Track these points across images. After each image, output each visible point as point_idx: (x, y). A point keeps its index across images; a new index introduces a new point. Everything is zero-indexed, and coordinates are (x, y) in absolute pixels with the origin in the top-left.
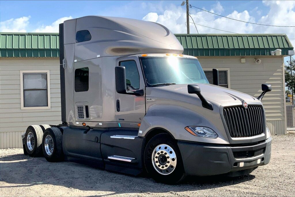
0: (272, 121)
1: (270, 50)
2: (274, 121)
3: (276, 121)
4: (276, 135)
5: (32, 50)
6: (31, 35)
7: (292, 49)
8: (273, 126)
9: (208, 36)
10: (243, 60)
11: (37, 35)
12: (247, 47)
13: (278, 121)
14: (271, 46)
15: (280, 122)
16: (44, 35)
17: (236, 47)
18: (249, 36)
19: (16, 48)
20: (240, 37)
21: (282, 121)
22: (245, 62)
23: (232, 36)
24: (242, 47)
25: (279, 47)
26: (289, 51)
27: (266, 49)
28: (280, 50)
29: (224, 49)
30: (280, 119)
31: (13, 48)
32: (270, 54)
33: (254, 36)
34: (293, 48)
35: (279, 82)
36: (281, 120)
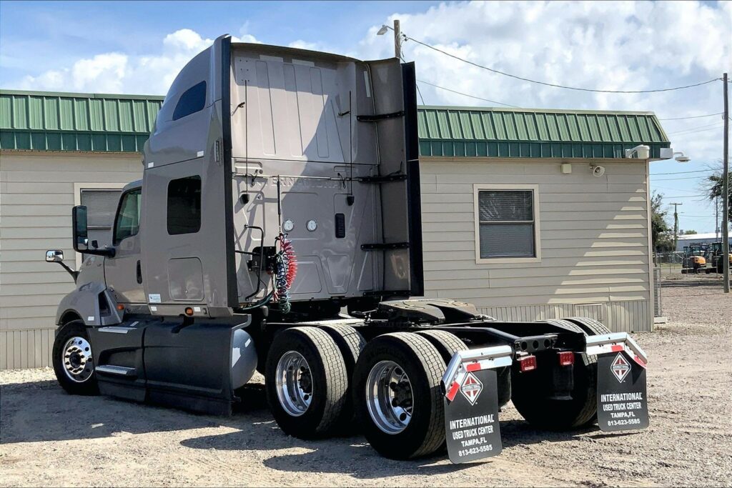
0: (624, 302)
1: (623, 145)
2: (629, 301)
3: (633, 301)
4: (632, 332)
5: (105, 134)
6: (101, 99)
7: (667, 145)
8: (627, 313)
9: (494, 112)
10: (567, 168)
11: (116, 100)
12: (576, 139)
13: (637, 301)
14: (626, 139)
15: (640, 303)
16: (131, 100)
17: (555, 138)
18: (578, 115)
19: (52, 129)
20: (560, 117)
21: (644, 303)
22: (570, 172)
23: (544, 114)
24: (565, 138)
25: (641, 140)
26: (662, 150)
27: (616, 144)
28: (648, 147)
29: (528, 143)
30: (641, 298)
31: (46, 128)
32: (623, 156)
33: (589, 115)
34: (670, 143)
35: (640, 217)
36: (642, 301)
